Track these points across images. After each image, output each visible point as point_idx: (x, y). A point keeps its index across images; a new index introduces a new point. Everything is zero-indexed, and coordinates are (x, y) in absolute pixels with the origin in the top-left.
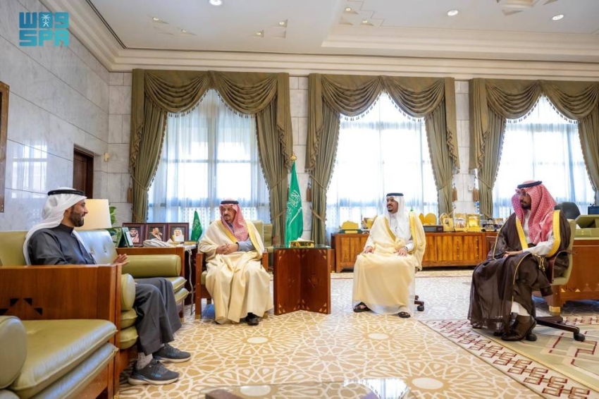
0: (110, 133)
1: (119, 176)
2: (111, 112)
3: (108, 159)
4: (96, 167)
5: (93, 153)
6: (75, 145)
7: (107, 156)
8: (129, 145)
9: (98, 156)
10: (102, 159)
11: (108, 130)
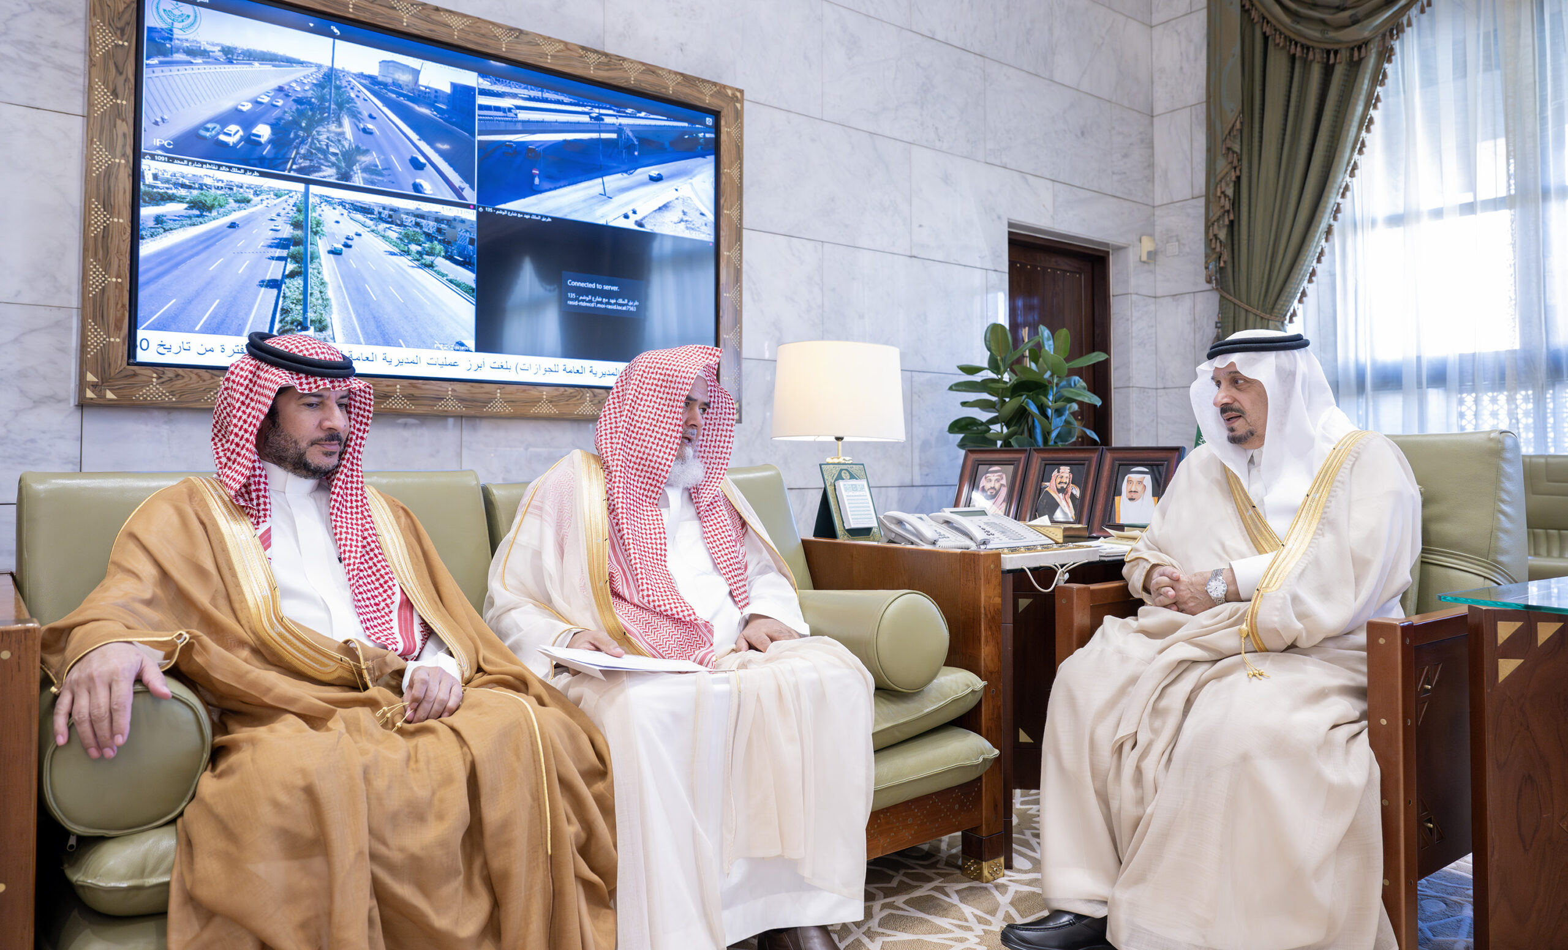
0: (1158, 173)
1: (1187, 302)
2: (1159, 109)
3: (1149, 253)
4: (1115, 287)
5: (1107, 245)
6: (1010, 225)
7: (1147, 245)
8: (1202, 201)
9: (1119, 249)
10: (1132, 257)
11: (1151, 165)
